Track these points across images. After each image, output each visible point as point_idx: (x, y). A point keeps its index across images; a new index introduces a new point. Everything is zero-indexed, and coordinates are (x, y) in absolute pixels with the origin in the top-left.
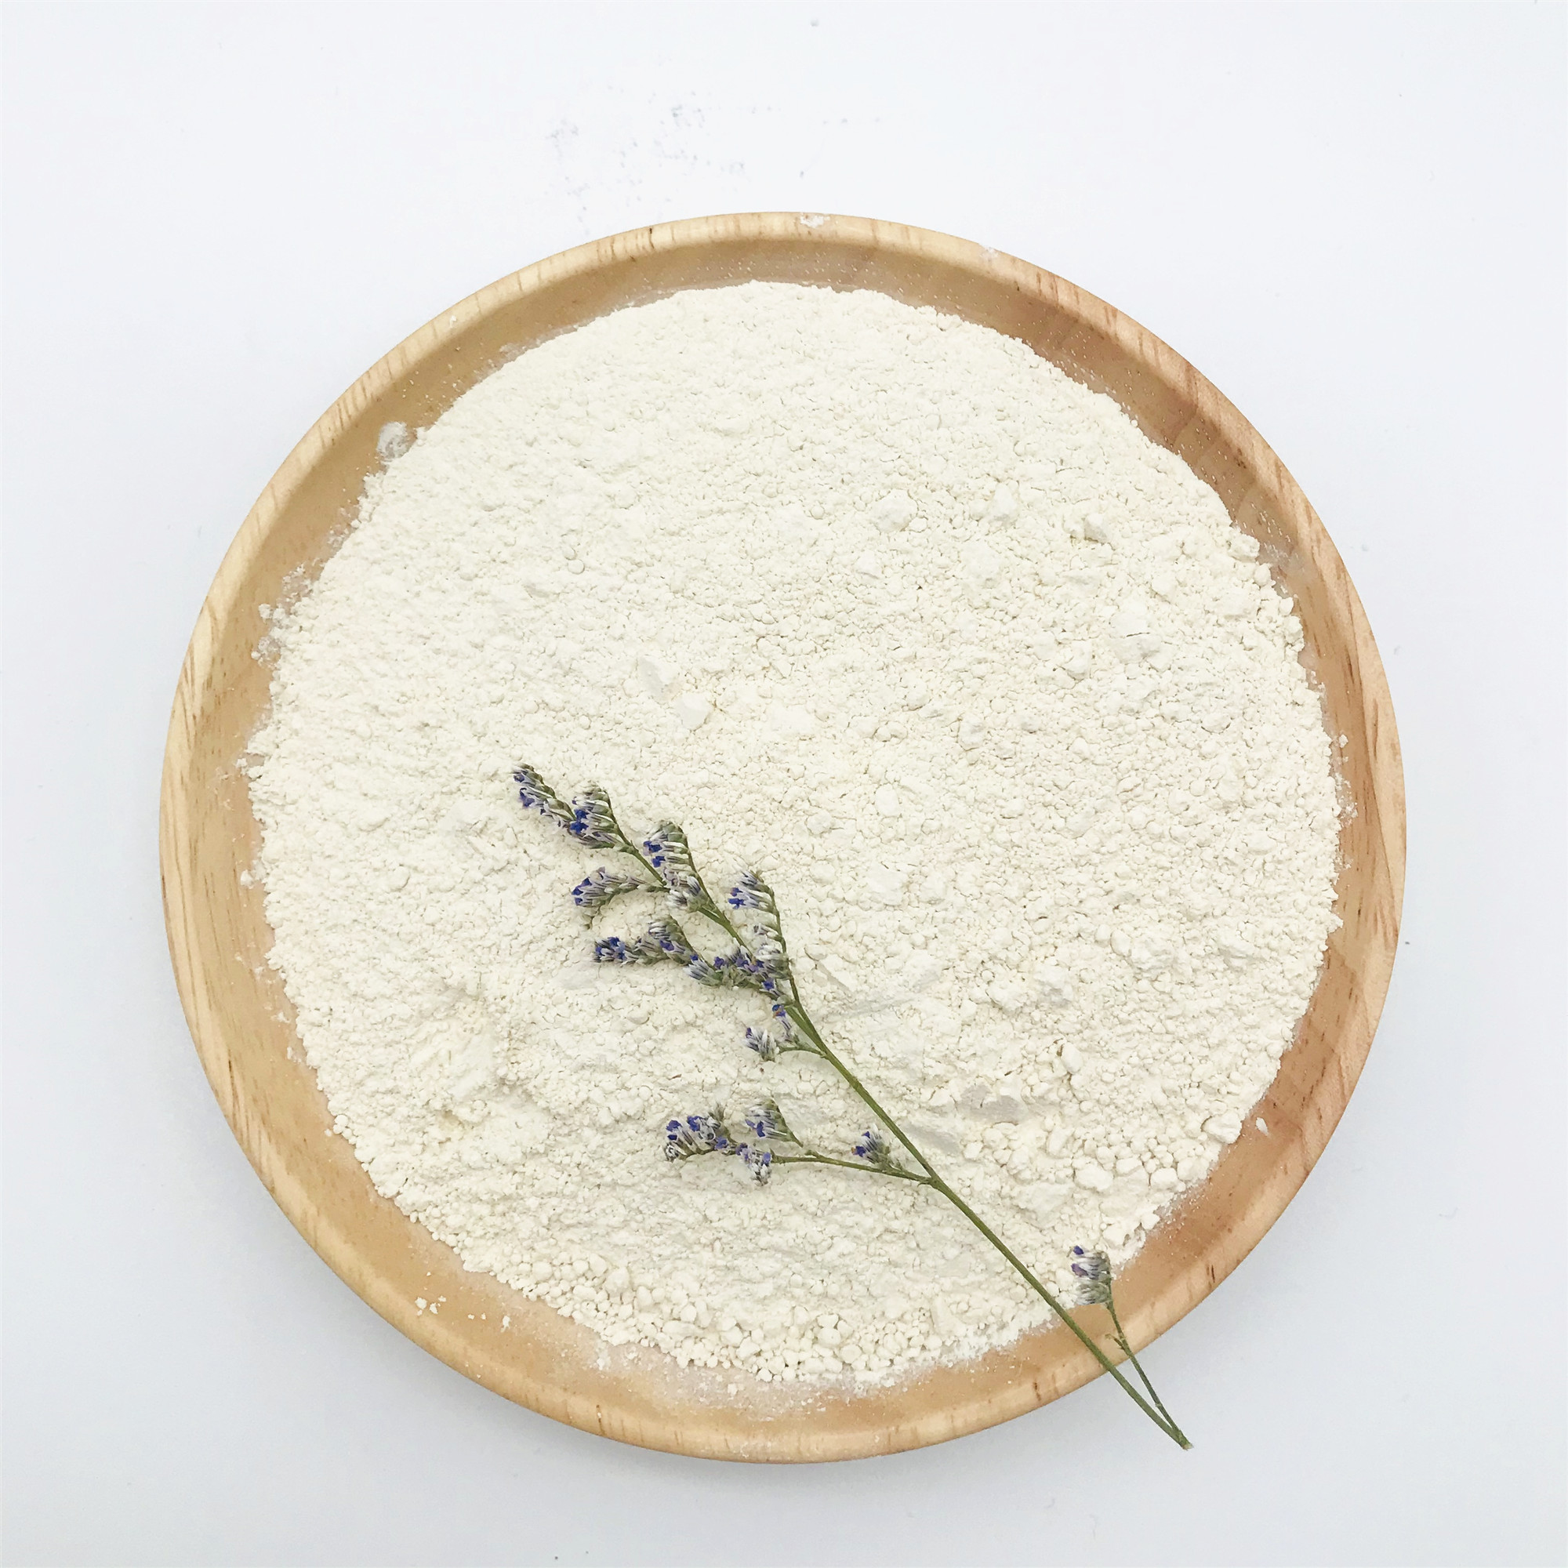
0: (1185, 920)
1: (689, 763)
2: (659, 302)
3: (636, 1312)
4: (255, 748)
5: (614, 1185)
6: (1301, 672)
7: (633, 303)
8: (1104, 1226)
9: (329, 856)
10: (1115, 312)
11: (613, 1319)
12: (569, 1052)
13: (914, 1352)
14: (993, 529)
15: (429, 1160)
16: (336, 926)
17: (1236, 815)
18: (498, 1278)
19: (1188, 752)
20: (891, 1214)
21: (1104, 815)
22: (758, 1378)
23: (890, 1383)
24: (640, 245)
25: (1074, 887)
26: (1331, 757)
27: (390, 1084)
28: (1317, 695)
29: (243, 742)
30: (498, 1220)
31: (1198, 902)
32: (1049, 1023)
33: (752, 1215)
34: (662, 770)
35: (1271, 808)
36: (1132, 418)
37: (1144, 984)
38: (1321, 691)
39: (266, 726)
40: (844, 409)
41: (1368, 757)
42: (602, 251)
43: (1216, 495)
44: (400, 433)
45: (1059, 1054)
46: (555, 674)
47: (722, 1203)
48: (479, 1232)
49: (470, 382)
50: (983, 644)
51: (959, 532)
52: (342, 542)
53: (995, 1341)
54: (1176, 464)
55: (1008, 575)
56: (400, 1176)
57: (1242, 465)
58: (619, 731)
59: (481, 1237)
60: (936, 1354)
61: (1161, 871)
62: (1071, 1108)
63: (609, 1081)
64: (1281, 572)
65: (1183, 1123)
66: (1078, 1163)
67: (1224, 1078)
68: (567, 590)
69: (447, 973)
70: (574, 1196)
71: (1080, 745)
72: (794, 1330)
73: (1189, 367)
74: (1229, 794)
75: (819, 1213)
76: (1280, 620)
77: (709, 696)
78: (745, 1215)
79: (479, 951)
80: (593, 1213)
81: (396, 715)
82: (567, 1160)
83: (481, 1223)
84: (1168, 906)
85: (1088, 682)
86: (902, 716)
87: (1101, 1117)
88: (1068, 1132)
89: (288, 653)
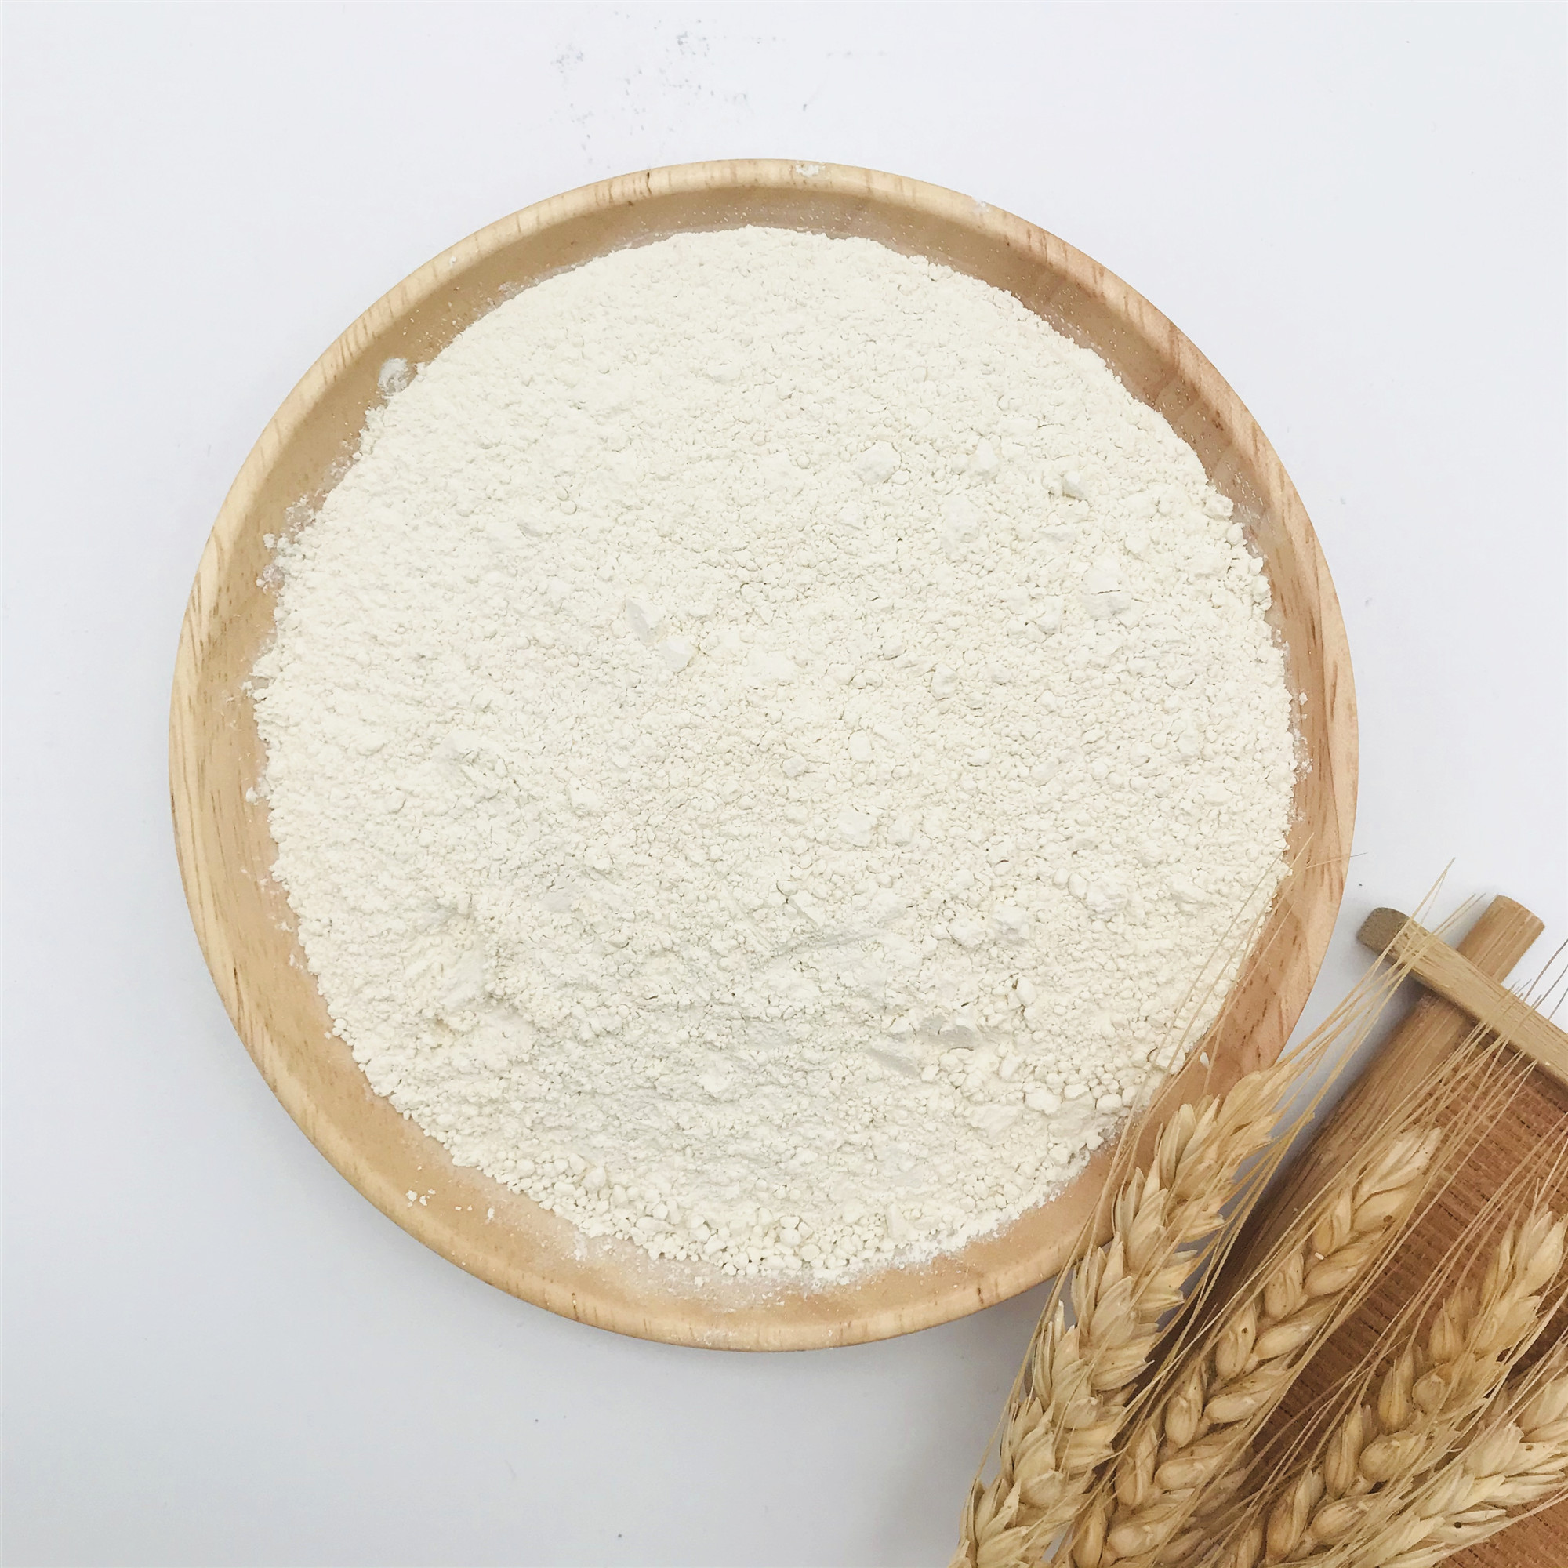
0: (1140, 865)
1: (673, 704)
2: (656, 244)
3: (612, 1208)
4: (260, 672)
5: (594, 1093)
6: (1267, 630)
7: (630, 245)
8: (1051, 1145)
9: (330, 778)
10: (1102, 270)
11: (590, 1214)
12: (553, 971)
13: (868, 1254)
14: (973, 483)
15: (421, 1064)
16: (336, 843)
17: (1195, 768)
18: (485, 1172)
19: (1151, 706)
20: (850, 1129)
21: (1068, 765)
22: (723, 1272)
23: (845, 1281)
24: (638, 190)
25: (1035, 833)
26: (1290, 713)
27: (386, 993)
28: (1282, 653)
29: (249, 664)
30: (485, 1121)
31: (1154, 850)
32: (1006, 959)
33: (722, 1124)
34: (646, 709)
35: (1229, 762)
36: (1116, 374)
37: (1098, 925)
38: (1285, 649)
39: (270, 650)
40: (833, 360)
41: (1324, 715)
42: (600, 195)
43: (1194, 454)
44: (401, 369)
45: (1015, 987)
46: (547, 613)
47: (693, 1113)
48: (468, 1131)
49: (468, 320)
50: (958, 597)
51: (940, 486)
52: (344, 474)
53: (944, 1246)
54: (1157, 421)
55: (988, 530)
56: (394, 1078)
57: (1218, 426)
58: (606, 670)
59: (470, 1135)
60: (889, 1256)
61: (1119, 820)
62: (1024, 1037)
63: (590, 999)
64: (1252, 532)
65: (1130, 1053)
66: (1028, 1088)
67: (1170, 1013)
68: (559, 530)
69: (440, 893)
70: (556, 1102)
71: (1047, 698)
72: (758, 1230)
73: (1173, 327)
74: (1188, 748)
75: (784, 1125)
76: (1249, 578)
77: (693, 639)
78: (714, 1124)
79: (470, 873)
80: (573, 1118)
81: (395, 645)
82: (549, 1069)
83: (469, 1122)
84: (1124, 852)
85: (1058, 636)
86: (878, 665)
87: (1051, 1046)
88: (1020, 1059)
89: (291, 580)
